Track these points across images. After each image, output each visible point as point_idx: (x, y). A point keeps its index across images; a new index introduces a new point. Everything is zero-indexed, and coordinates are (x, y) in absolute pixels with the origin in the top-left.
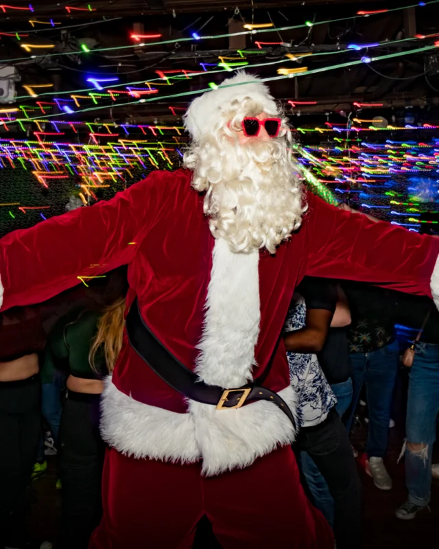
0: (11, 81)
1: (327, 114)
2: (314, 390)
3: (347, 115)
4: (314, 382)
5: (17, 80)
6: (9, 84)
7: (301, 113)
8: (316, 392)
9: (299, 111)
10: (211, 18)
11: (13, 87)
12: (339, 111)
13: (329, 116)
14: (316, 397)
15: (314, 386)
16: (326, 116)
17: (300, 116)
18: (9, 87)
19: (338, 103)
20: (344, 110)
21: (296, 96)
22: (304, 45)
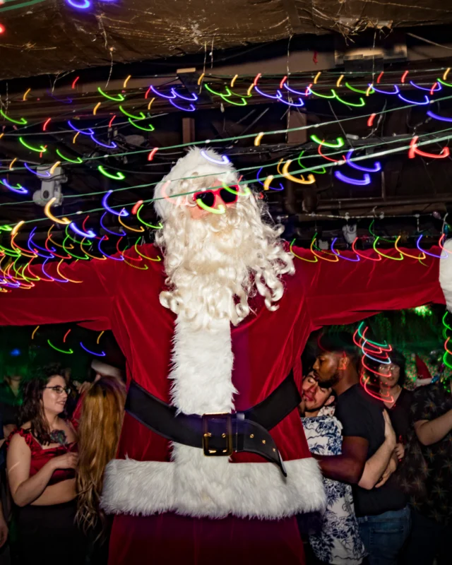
0: (57, 182)
1: (417, 216)
2: (346, 529)
3: (443, 217)
4: (348, 520)
5: (64, 181)
6: (55, 185)
7: (385, 215)
8: (348, 531)
9: (383, 213)
10: (267, 110)
11: (59, 189)
12: (432, 212)
13: (419, 218)
14: (346, 536)
15: (346, 525)
16: (416, 218)
17: (384, 218)
18: (55, 189)
19: (431, 203)
20: (438, 211)
21: (383, 195)
22: (374, 137)
